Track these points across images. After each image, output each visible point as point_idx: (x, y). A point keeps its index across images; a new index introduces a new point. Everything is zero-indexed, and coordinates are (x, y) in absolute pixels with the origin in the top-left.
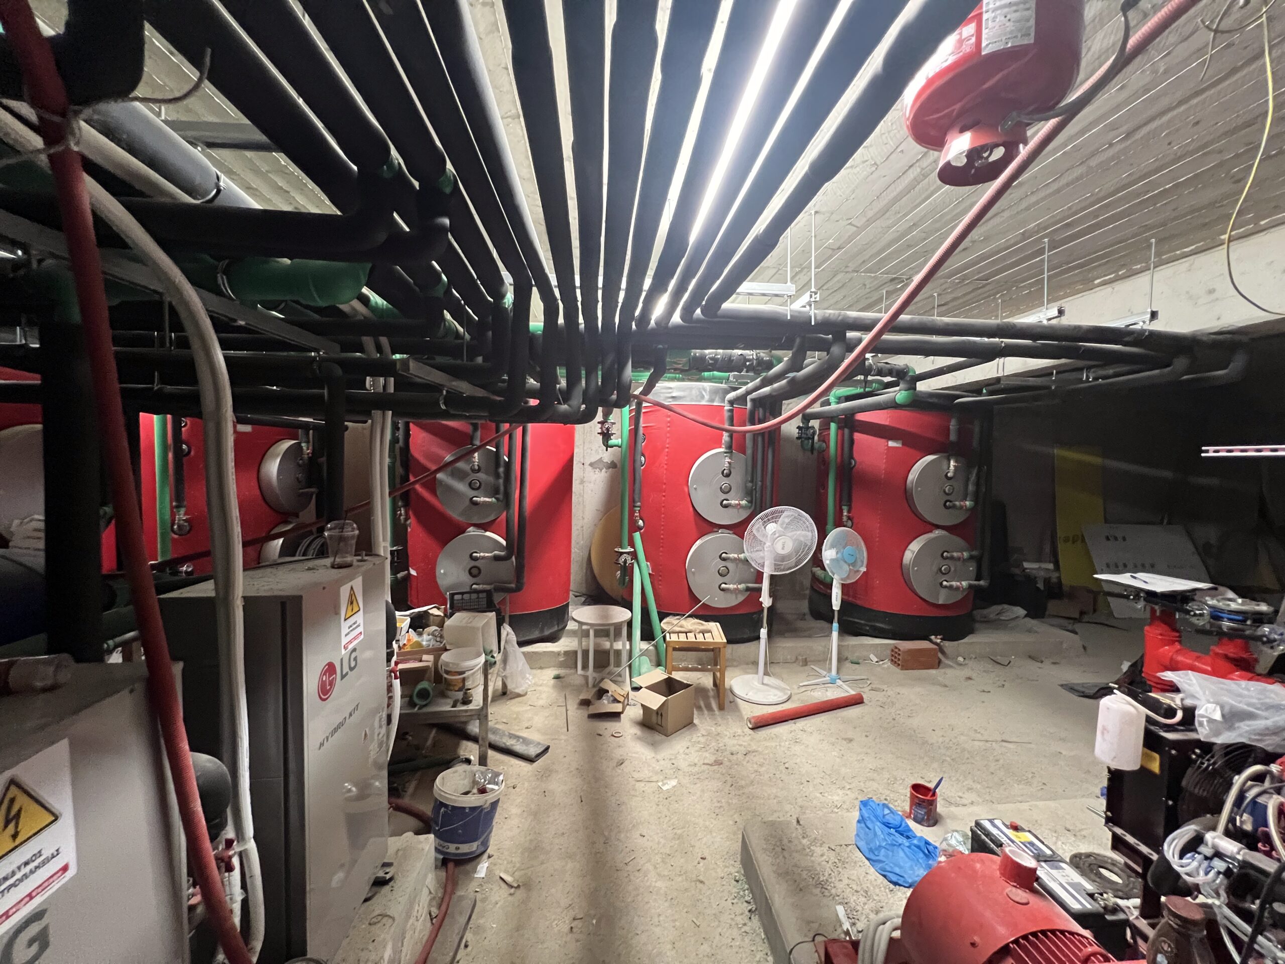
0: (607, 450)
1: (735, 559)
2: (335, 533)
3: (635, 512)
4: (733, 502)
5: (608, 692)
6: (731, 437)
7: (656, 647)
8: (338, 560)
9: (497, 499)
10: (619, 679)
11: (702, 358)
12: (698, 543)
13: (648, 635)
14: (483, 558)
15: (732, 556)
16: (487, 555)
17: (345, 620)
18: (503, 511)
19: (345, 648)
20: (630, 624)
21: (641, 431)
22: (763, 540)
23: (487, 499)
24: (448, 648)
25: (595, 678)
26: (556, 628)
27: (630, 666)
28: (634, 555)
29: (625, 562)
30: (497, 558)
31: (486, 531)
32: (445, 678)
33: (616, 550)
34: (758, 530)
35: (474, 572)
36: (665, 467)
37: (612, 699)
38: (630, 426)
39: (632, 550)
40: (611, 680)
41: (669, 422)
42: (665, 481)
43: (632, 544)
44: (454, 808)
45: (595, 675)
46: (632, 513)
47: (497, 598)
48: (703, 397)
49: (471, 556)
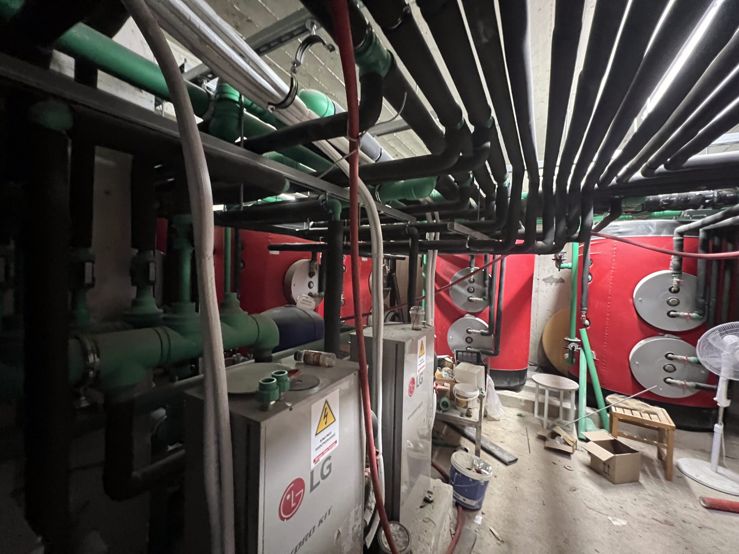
0: (559, 270)
1: (683, 361)
2: (414, 312)
3: (582, 314)
4: (681, 314)
5: (560, 436)
6: (680, 260)
7: (599, 414)
8: (415, 326)
9: (484, 299)
10: (568, 429)
11: (657, 202)
12: (642, 342)
13: (592, 403)
14: (475, 333)
15: (679, 357)
16: (477, 331)
17: (419, 357)
18: (488, 306)
19: (419, 372)
20: (577, 392)
21: (589, 257)
22: (721, 348)
23: (478, 299)
24: (457, 381)
25: (548, 424)
26: (518, 383)
27: (577, 423)
28: (581, 344)
29: (573, 348)
30: (482, 334)
31: (476, 317)
32: (457, 399)
33: (566, 339)
34: (714, 339)
35: (469, 340)
36: (611, 283)
37: (563, 441)
38: (579, 254)
39: (579, 340)
40: (561, 428)
41: (615, 251)
42: (610, 293)
43: (579, 336)
44: (463, 475)
45: (549, 421)
46: (579, 315)
47: (483, 357)
48: (649, 231)
49: (467, 331)
